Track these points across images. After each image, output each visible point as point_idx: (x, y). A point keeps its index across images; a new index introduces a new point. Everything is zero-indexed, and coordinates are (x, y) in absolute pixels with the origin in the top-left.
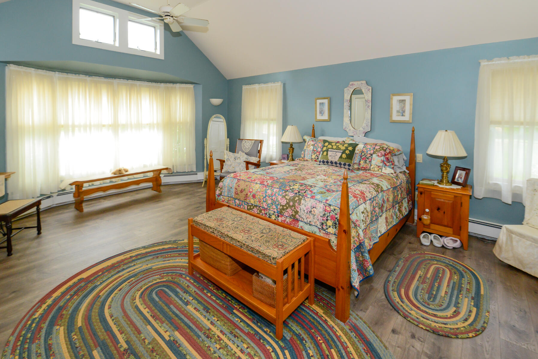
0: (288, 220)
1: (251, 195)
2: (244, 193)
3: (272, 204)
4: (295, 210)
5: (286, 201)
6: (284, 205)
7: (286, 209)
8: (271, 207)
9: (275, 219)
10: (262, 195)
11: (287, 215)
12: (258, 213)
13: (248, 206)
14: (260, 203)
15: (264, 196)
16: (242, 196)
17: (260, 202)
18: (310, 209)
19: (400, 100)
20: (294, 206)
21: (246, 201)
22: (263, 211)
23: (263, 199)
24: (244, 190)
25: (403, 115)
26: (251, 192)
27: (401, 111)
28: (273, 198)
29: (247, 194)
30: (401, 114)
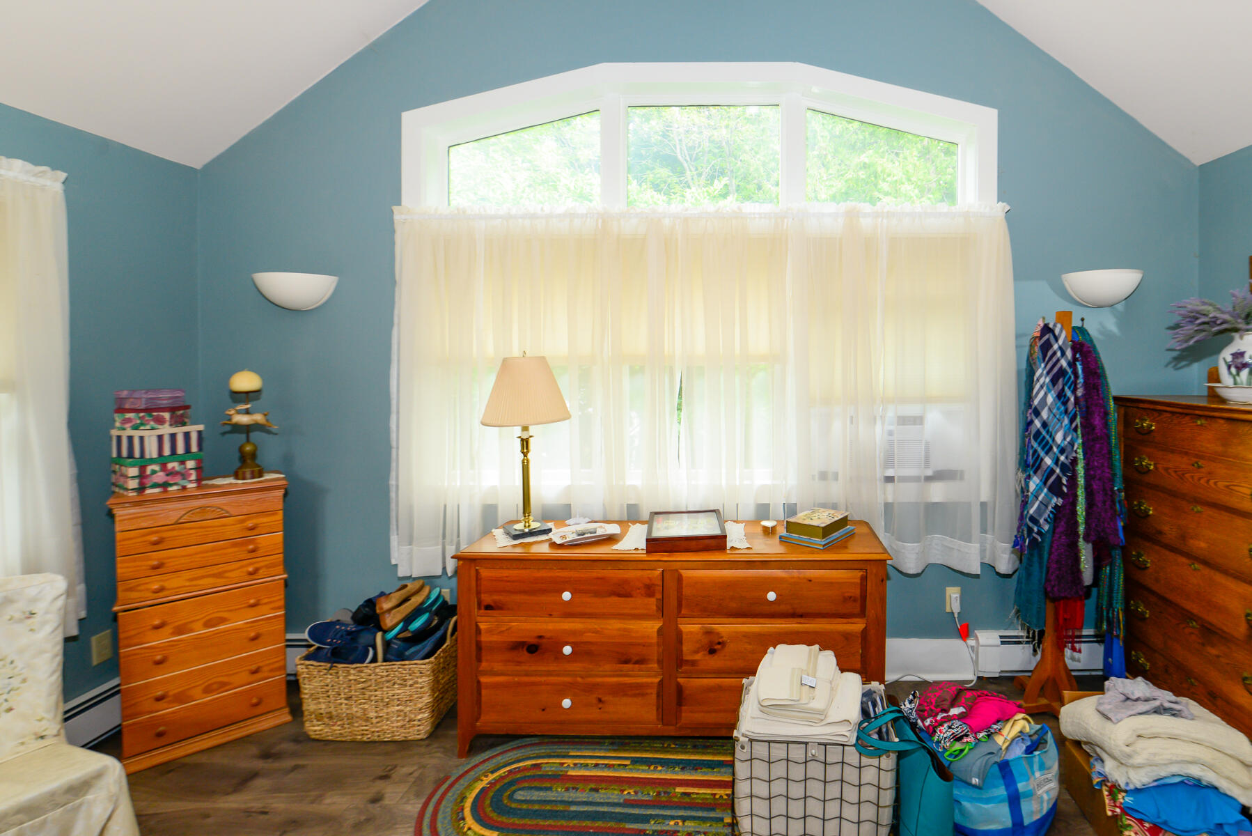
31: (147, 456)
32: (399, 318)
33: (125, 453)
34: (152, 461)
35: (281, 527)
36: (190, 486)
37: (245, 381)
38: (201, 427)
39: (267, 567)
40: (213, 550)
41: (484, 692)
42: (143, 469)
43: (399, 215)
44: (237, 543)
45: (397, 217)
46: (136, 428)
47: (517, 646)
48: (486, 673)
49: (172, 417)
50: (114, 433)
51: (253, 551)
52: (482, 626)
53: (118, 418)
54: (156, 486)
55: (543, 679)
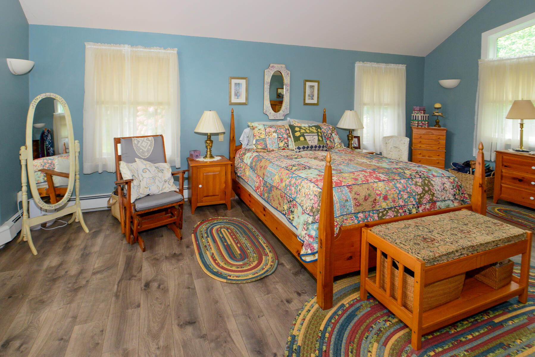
0: (428, 207)
1: (382, 198)
2: (371, 199)
3: (409, 197)
4: (432, 193)
5: (422, 188)
6: (421, 193)
7: (423, 196)
8: (409, 201)
9: (417, 212)
10: (395, 192)
11: (425, 202)
12: (395, 216)
13: (378, 214)
14: (394, 203)
15: (398, 192)
16: (367, 206)
17: (394, 201)
18: (443, 186)
19: (311, 86)
20: (430, 189)
21: (374, 209)
22: (400, 210)
23: (398, 196)
24: (369, 195)
25: (312, 99)
26: (380, 195)
27: (311, 95)
28: (409, 190)
29: (375, 200)
30: (311, 98)
31: (419, 120)
32: (479, 90)
33: (414, 119)
34: (420, 121)
35: (445, 139)
36: (426, 127)
37: (438, 105)
38: (428, 115)
39: (441, 148)
40: (431, 141)
41: (503, 188)
42: (418, 122)
43: (480, 62)
44: (435, 140)
45: (480, 63)
46: (417, 114)
47: (514, 178)
48: (503, 183)
49: (424, 112)
50: (412, 115)
51: (439, 143)
52: (503, 171)
53: (414, 112)
54: (420, 126)
55: (523, 190)
